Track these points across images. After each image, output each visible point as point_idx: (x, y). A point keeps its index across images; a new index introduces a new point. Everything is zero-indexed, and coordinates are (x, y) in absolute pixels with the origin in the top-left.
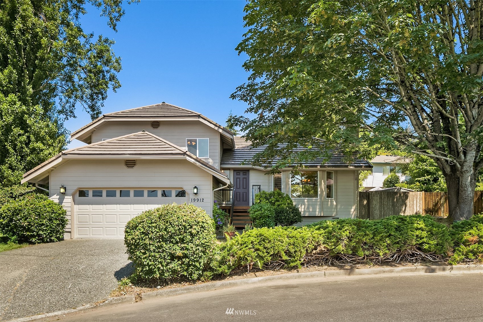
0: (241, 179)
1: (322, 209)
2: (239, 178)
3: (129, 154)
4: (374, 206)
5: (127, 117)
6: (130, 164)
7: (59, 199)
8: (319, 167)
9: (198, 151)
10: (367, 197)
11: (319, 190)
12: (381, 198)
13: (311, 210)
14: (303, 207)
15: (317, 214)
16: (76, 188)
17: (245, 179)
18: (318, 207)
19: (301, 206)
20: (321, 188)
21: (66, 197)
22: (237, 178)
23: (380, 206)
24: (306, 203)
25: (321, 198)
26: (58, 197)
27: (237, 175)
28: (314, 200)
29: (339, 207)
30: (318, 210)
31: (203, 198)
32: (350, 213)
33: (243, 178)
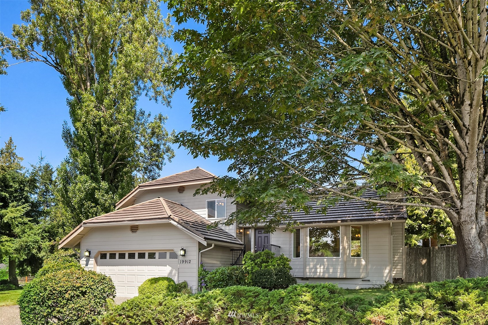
0: (263, 238)
1: (345, 269)
2: (261, 237)
3: (127, 221)
4: (437, 265)
5: (156, 185)
6: (134, 229)
7: (86, 261)
8: (339, 222)
9: (216, 212)
10: (427, 254)
11: (341, 248)
12: (449, 255)
13: (331, 271)
14: (322, 267)
15: (338, 275)
16: (97, 251)
17: (266, 238)
18: (339, 268)
19: (320, 266)
20: (343, 246)
21: (90, 259)
22: (259, 237)
23: (448, 265)
24: (326, 263)
25: (343, 257)
26: (85, 259)
27: (259, 233)
28: (334, 260)
29: (369, 267)
30: (339, 271)
31: (190, 259)
32: (383, 275)
33: (265, 237)
